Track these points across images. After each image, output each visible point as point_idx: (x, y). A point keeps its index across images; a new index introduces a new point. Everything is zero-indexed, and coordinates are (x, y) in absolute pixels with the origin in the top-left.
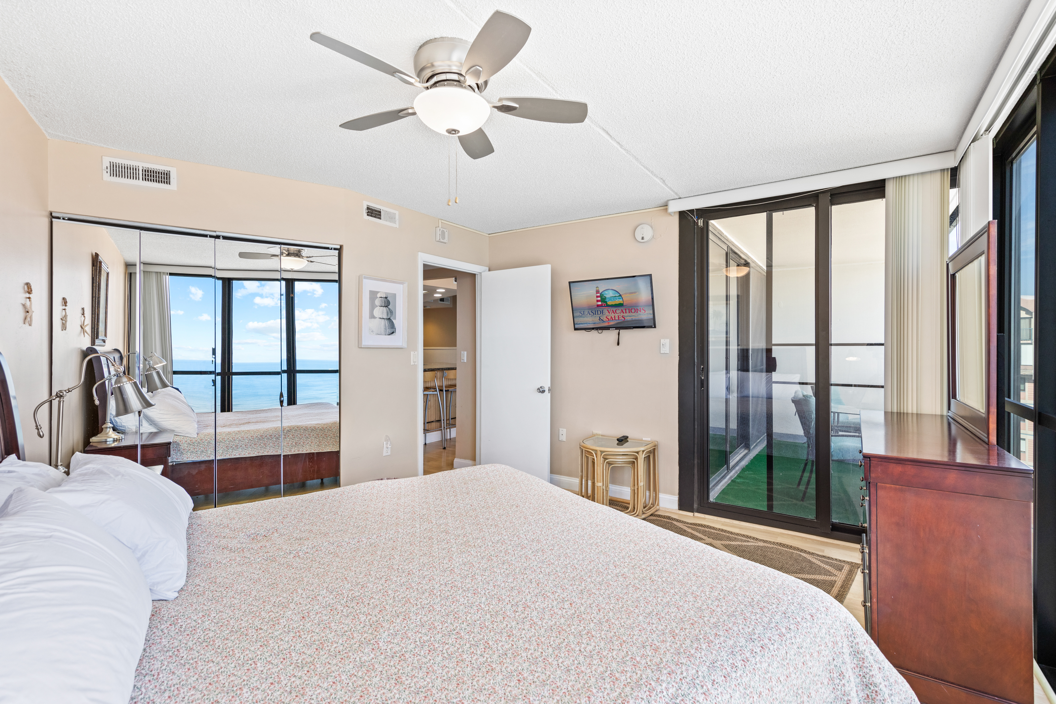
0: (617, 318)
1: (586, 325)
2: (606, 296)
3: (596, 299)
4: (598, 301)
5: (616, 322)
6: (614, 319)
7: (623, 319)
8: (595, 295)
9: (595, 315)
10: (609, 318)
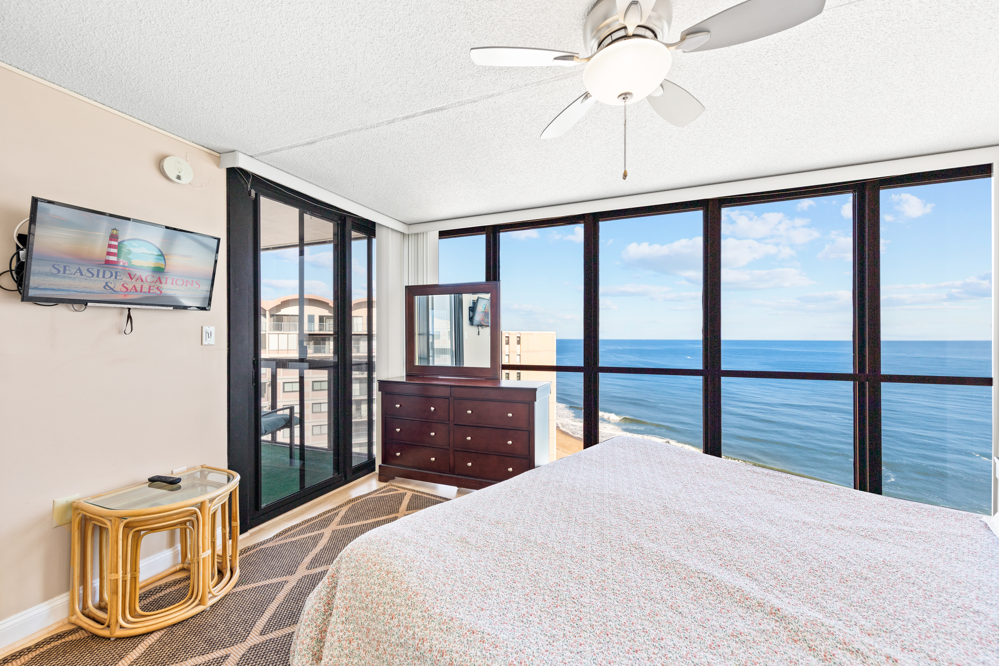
0: (145, 289)
1: (63, 293)
2: (131, 249)
3: (106, 249)
4: (109, 254)
5: (142, 295)
6: (139, 289)
7: (158, 292)
8: (107, 242)
9: (95, 278)
10: (130, 287)
